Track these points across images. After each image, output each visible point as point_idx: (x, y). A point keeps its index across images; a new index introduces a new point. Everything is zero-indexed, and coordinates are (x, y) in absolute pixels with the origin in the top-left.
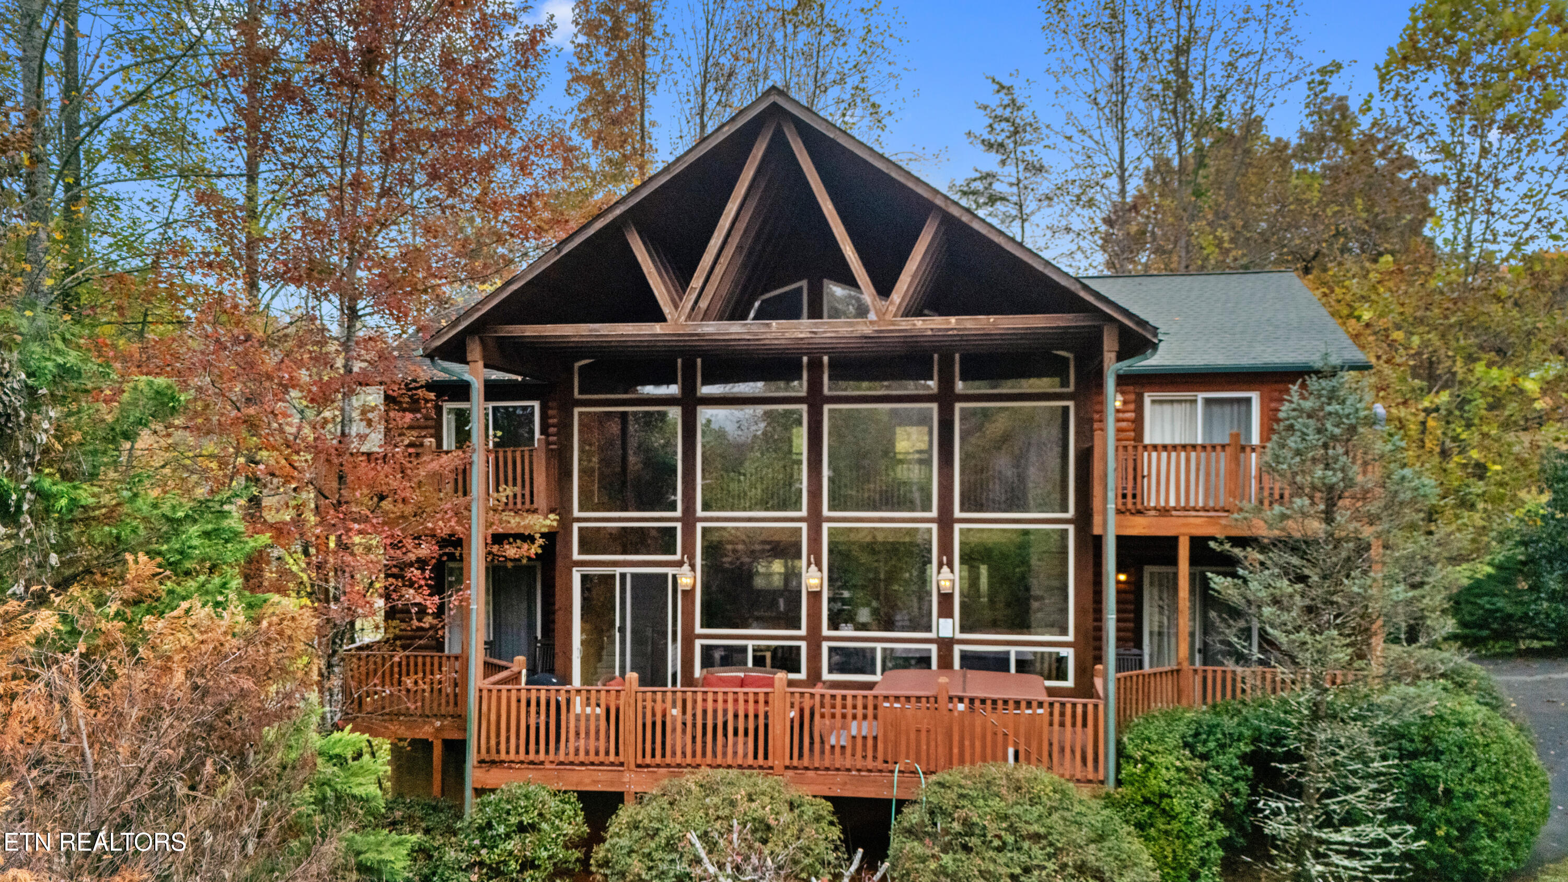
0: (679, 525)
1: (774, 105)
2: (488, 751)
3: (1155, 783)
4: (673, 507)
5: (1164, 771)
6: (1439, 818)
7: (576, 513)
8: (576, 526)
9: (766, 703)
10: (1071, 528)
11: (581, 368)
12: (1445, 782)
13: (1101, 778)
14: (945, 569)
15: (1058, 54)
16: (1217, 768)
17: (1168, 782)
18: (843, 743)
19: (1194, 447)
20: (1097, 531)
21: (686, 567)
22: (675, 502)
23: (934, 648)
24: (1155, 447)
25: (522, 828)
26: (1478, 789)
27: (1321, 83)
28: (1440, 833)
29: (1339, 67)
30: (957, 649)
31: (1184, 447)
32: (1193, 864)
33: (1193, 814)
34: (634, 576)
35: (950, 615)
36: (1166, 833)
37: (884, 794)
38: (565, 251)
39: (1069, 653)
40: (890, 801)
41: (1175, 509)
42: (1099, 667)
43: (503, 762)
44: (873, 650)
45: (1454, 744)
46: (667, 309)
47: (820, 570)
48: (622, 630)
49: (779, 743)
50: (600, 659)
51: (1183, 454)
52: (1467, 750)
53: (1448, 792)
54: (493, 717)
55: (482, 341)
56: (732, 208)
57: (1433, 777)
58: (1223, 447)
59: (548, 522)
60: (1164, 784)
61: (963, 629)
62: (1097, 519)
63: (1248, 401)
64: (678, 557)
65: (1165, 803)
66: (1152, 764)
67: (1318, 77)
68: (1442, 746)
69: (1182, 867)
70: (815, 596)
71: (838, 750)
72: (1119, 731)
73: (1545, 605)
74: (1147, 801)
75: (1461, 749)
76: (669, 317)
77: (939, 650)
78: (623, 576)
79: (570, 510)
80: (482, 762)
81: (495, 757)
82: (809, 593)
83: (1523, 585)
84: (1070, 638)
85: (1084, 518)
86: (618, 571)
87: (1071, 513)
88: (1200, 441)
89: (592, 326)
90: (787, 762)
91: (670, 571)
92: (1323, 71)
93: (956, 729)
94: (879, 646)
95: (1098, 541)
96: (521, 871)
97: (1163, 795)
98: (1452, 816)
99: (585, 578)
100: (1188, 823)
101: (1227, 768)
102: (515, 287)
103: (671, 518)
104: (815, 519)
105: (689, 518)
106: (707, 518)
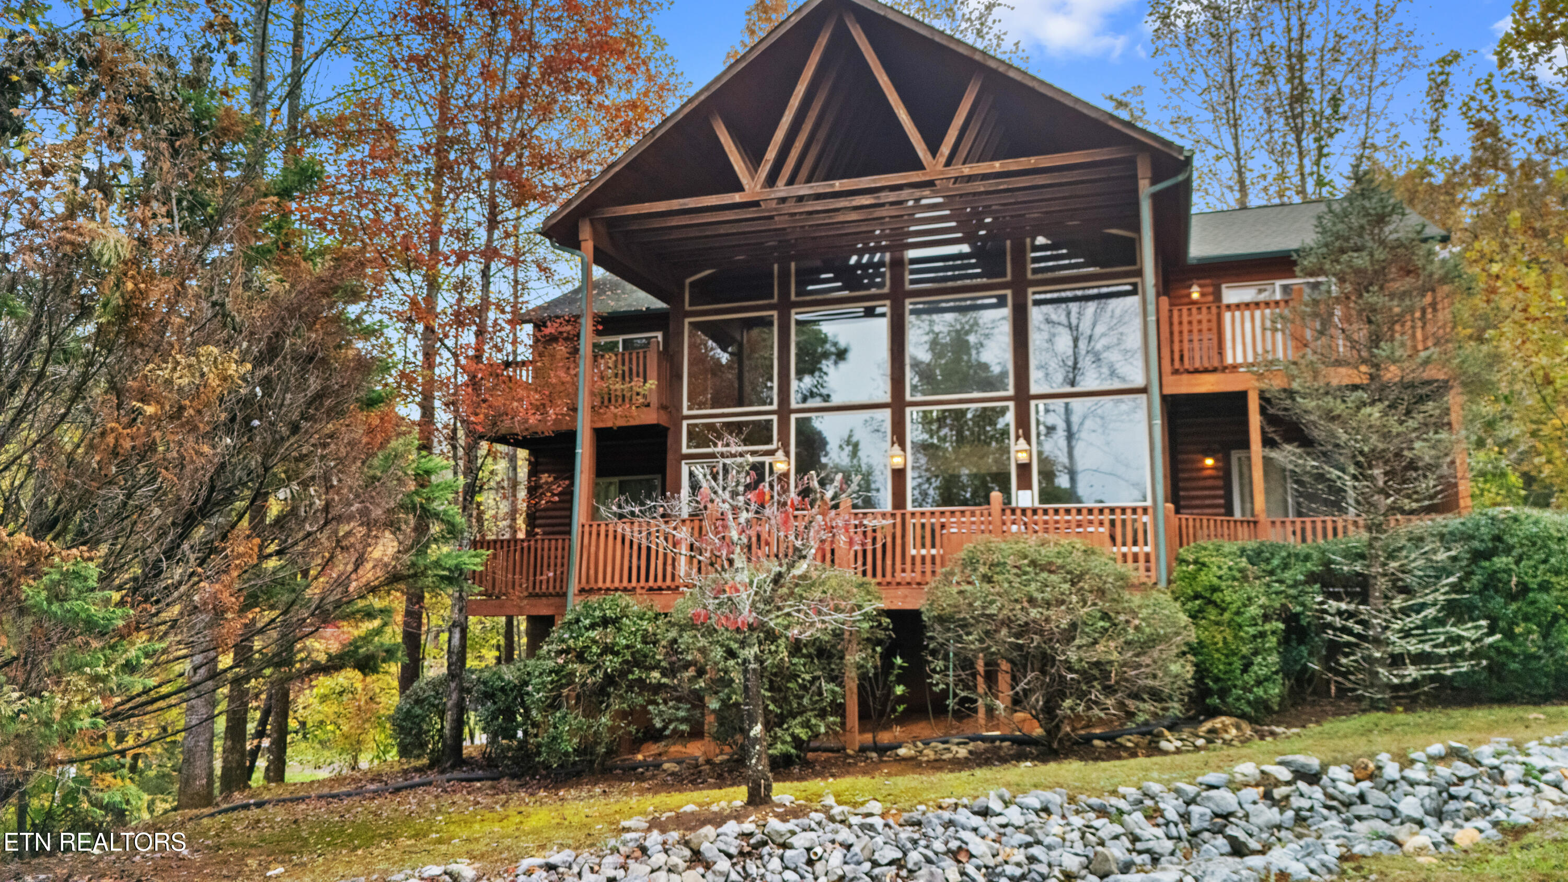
0: (775, 418)
2: (588, 582)
3: (1206, 578)
4: (769, 401)
6: (1515, 613)
7: (686, 412)
8: (685, 423)
11: (691, 284)
12: (1518, 575)
13: (1154, 580)
14: (1022, 441)
15: (1165, 58)
17: (1220, 578)
19: (1257, 304)
21: (780, 454)
22: (771, 396)
25: (605, 622)
26: (1554, 579)
27: (1441, 73)
28: (1519, 630)
29: (1457, 56)
31: (1247, 305)
32: (1245, 650)
33: (1245, 606)
35: (1029, 486)
36: (1217, 623)
41: (1242, 365)
45: (1526, 538)
46: (744, 178)
47: (903, 449)
52: (1539, 542)
53: (1522, 585)
54: (593, 549)
55: (592, 222)
56: (800, 89)
57: (1504, 571)
58: (1287, 302)
60: (1215, 580)
61: (1043, 500)
64: (774, 446)
65: (1217, 597)
66: (1204, 564)
67: (1437, 69)
68: (1512, 541)
69: (1234, 654)
70: (899, 474)
74: (1197, 596)
75: (1533, 542)
76: (746, 187)
79: (679, 408)
80: (581, 590)
81: (593, 587)
82: (893, 471)
89: (682, 201)
91: (767, 460)
92: (1445, 62)
96: (601, 655)
97: (1215, 589)
98: (1530, 610)
100: (1238, 613)
102: (617, 169)
103: (768, 411)
104: (899, 404)
105: (784, 410)
106: (800, 410)
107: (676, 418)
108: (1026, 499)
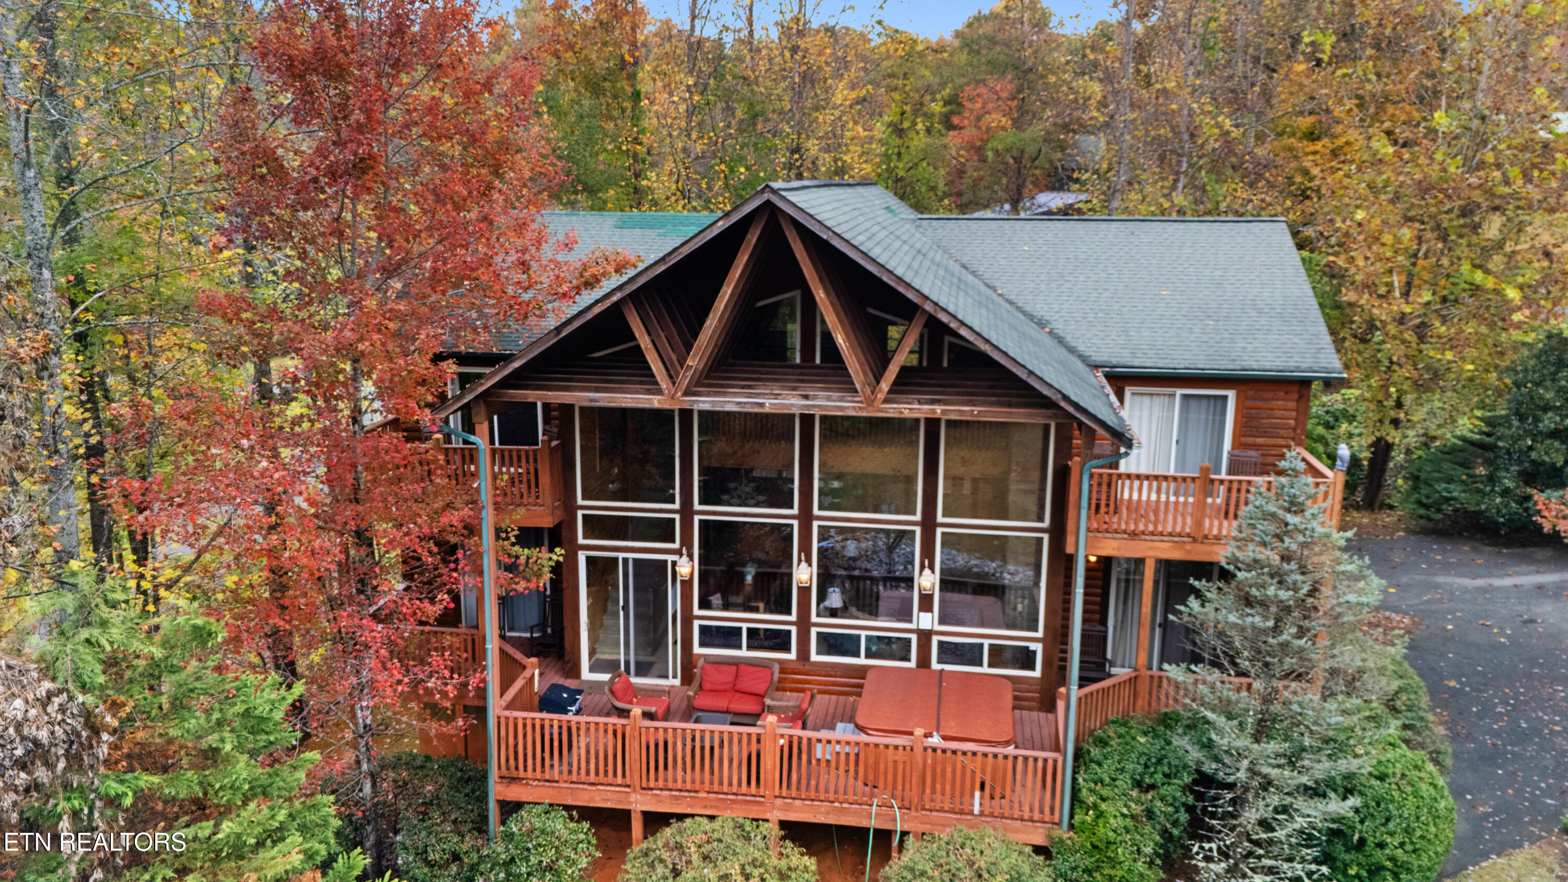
0: (677, 516)
1: (768, 202)
2: (508, 768)
3: (1103, 832)
4: (672, 501)
5: (1112, 821)
7: (580, 502)
8: (580, 513)
9: (759, 741)
10: (1046, 537)
12: (1361, 832)
13: (1056, 820)
14: (927, 571)
16: (1162, 799)
17: (1115, 831)
18: (828, 757)
19: (1166, 478)
20: (1069, 550)
21: (684, 557)
22: (673, 495)
23: (914, 638)
24: (1129, 476)
26: (1389, 840)
28: (1352, 872)
30: (935, 639)
31: (1156, 477)
33: (1135, 860)
34: (635, 560)
35: (930, 610)
37: (864, 823)
38: (564, 334)
39: (1038, 648)
40: (868, 830)
41: (1143, 533)
42: (1062, 690)
43: (521, 779)
44: (859, 637)
46: (663, 384)
47: (810, 565)
48: (626, 608)
49: (769, 777)
50: (605, 610)
51: (1155, 484)
52: (1383, 806)
53: (1362, 841)
54: (511, 741)
55: (487, 403)
56: (727, 292)
58: (1193, 479)
59: (555, 557)
60: (1111, 834)
61: (942, 621)
62: (1070, 540)
63: (1225, 398)
64: (676, 545)
65: (1111, 850)
66: (1102, 812)
70: (805, 591)
71: (823, 764)
72: (1075, 772)
73: (1498, 500)
74: (1095, 849)
75: (1378, 805)
76: (665, 391)
77: (919, 640)
78: (625, 560)
79: (574, 499)
80: (501, 777)
81: (514, 774)
82: (799, 588)
83: (1481, 471)
84: (1040, 634)
85: (1058, 531)
86: (621, 555)
87: (1046, 524)
88: (1172, 472)
90: (777, 793)
91: (670, 558)
93: (929, 773)
94: (863, 634)
95: (1070, 560)
97: (1110, 843)
98: (1364, 860)
99: (589, 559)
101: (1170, 800)
103: (670, 510)
104: (806, 517)
105: (687, 511)
106: (704, 512)
107: (570, 508)
108: (926, 621)
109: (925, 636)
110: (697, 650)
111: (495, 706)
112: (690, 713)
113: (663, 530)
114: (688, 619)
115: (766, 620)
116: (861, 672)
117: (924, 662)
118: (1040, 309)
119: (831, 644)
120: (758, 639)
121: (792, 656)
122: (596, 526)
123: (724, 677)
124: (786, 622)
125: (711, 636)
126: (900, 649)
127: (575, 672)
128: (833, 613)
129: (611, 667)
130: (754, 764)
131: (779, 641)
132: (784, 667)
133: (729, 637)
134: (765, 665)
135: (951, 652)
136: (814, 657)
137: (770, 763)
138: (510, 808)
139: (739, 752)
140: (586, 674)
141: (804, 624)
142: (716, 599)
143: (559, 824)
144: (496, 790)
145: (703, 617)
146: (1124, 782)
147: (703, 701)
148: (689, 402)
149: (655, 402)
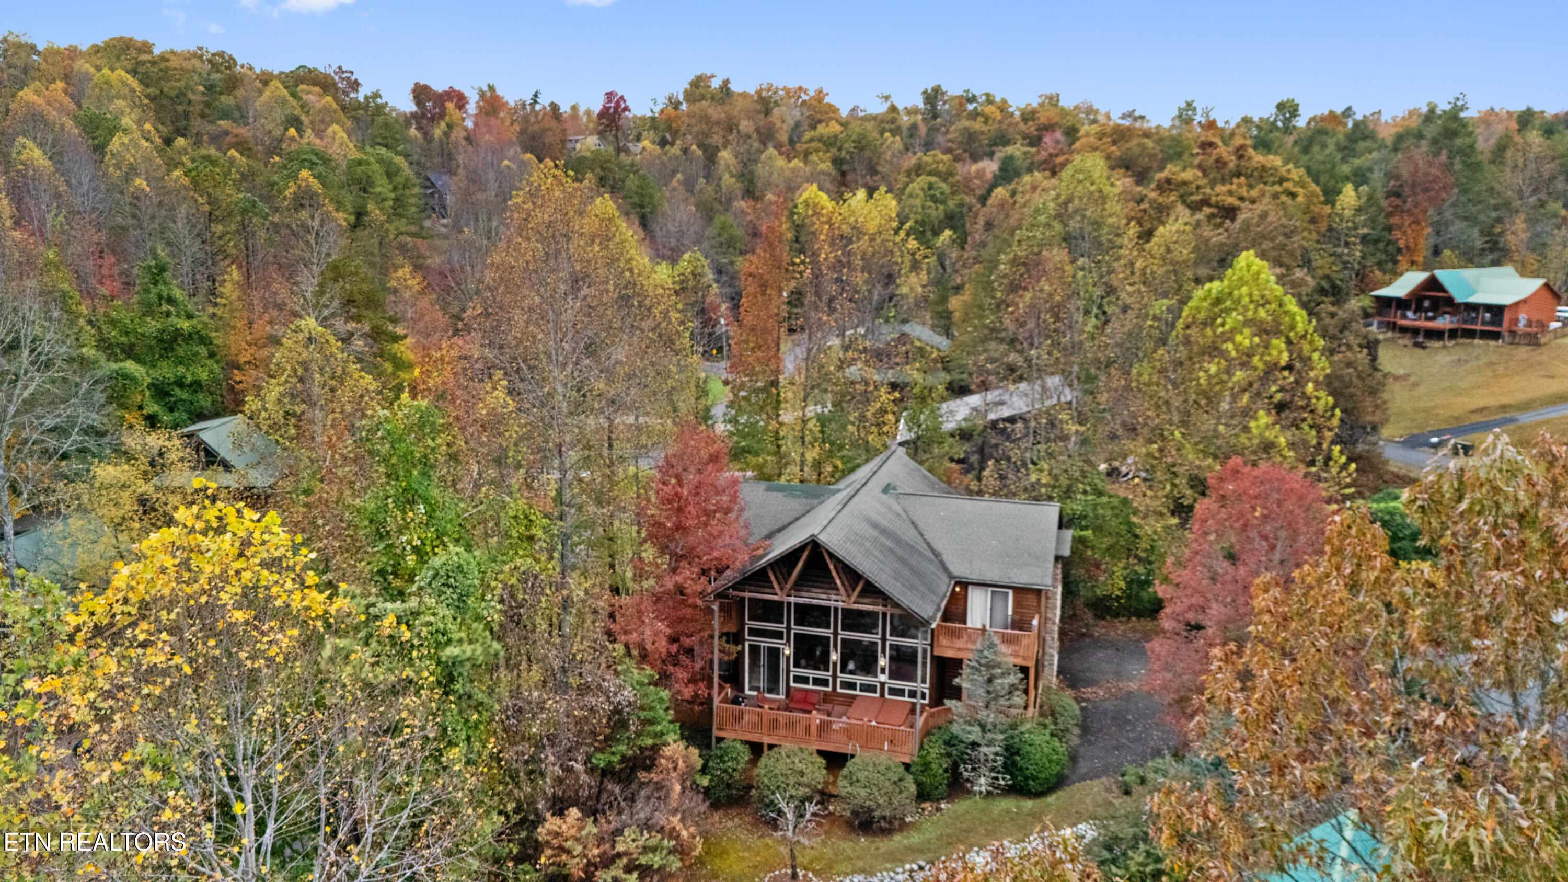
0: (785, 630)
1: (812, 540)
4: (783, 624)
7: (747, 622)
8: (746, 626)
9: (810, 721)
10: (929, 647)
13: (913, 755)
14: (883, 658)
18: (837, 728)
21: (787, 646)
22: (783, 621)
23: (878, 685)
30: (887, 686)
34: (768, 647)
35: (885, 674)
37: (846, 752)
39: (927, 691)
40: (848, 754)
41: (963, 649)
43: (724, 729)
44: (857, 683)
47: (837, 653)
48: (764, 665)
49: (813, 734)
56: (798, 567)
58: (980, 629)
61: (889, 679)
63: (1009, 594)
64: (784, 642)
71: (834, 730)
76: (779, 594)
77: (880, 686)
78: (764, 647)
80: (717, 728)
81: (722, 727)
82: (832, 662)
84: (928, 686)
86: (762, 644)
87: (929, 642)
90: (816, 739)
91: (781, 646)
93: (869, 735)
94: (859, 682)
99: (750, 645)
103: (782, 627)
104: (836, 634)
105: (789, 628)
106: (796, 629)
107: (743, 624)
108: (883, 678)
109: (883, 684)
110: (792, 684)
111: (716, 701)
112: (788, 709)
113: (779, 635)
114: (788, 671)
115: (821, 674)
116: (854, 697)
117: (882, 695)
118: (939, 547)
119: (846, 685)
120: (817, 681)
121: (830, 689)
122: (753, 632)
123: (800, 696)
124: (827, 675)
125: (798, 679)
126: (870, 688)
127: (742, 690)
128: (851, 672)
129: (757, 689)
130: (808, 728)
131: (825, 683)
132: (825, 693)
133: (805, 680)
134: (818, 692)
135: (893, 691)
136: (839, 690)
137: (814, 729)
138: (720, 740)
139: (803, 723)
140: (747, 692)
141: (835, 676)
142: (803, 662)
143: (739, 746)
144: (716, 733)
145: (795, 671)
146: (940, 742)
147: (792, 705)
148: (787, 599)
149: (776, 598)
